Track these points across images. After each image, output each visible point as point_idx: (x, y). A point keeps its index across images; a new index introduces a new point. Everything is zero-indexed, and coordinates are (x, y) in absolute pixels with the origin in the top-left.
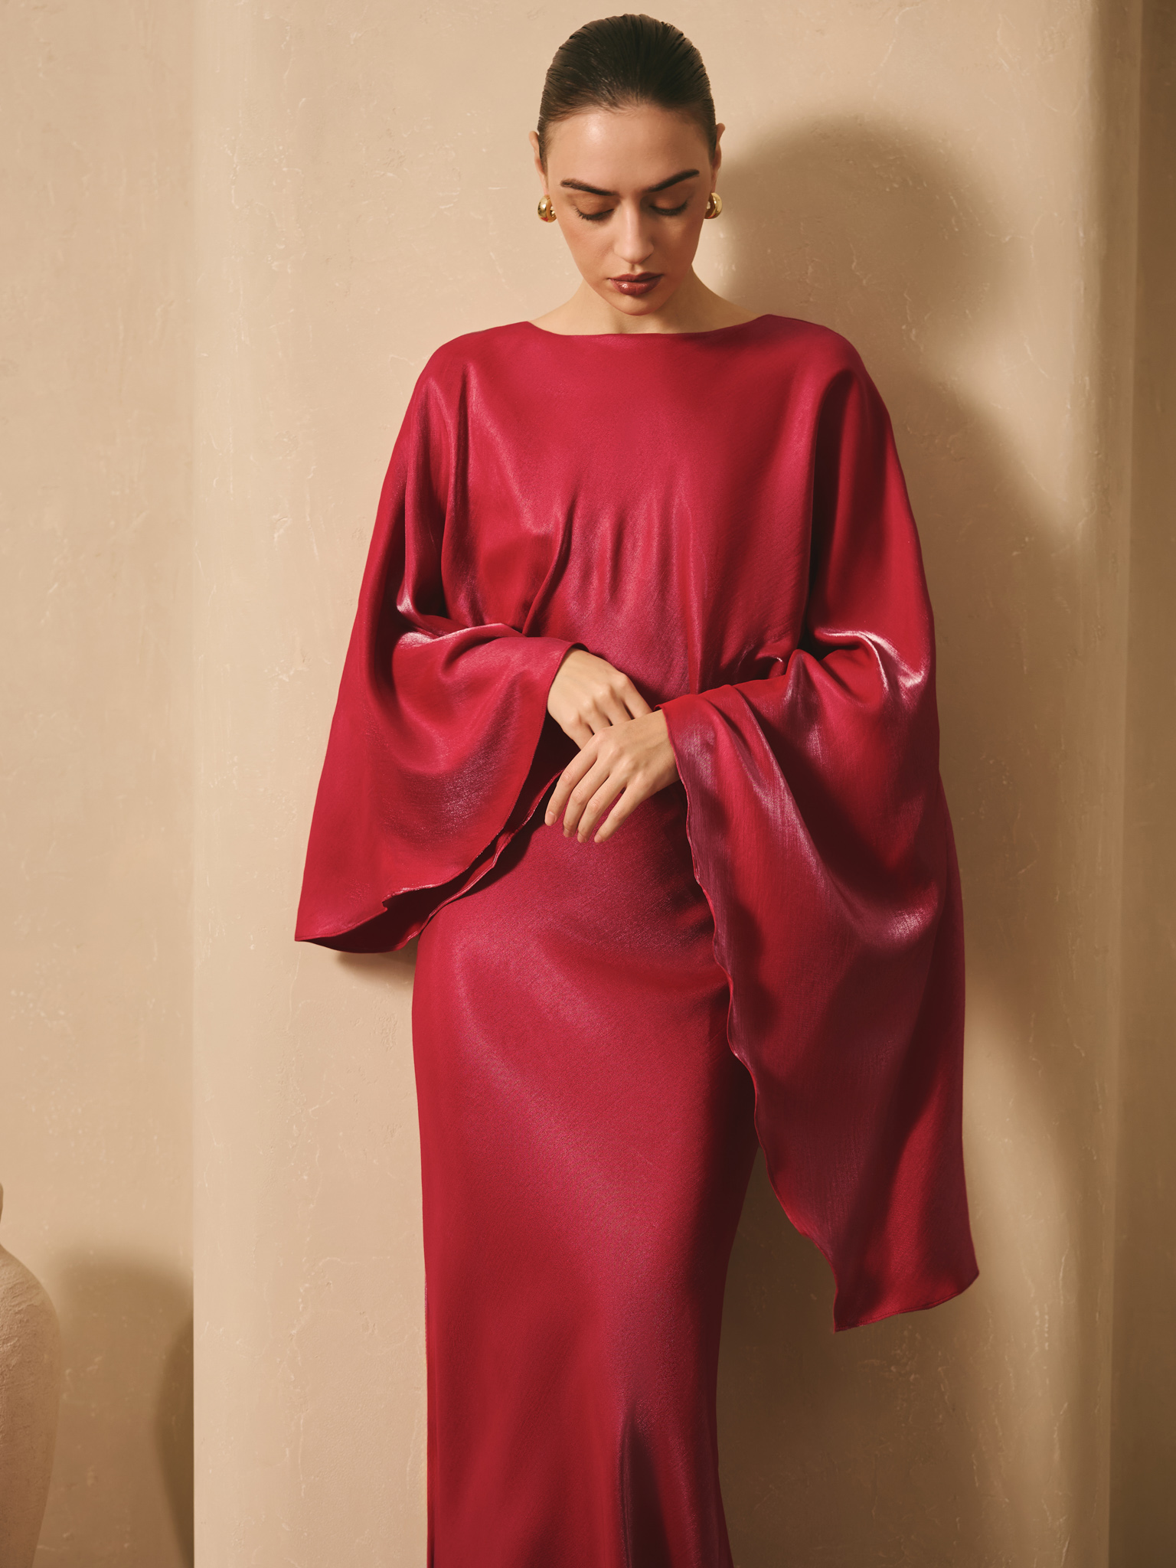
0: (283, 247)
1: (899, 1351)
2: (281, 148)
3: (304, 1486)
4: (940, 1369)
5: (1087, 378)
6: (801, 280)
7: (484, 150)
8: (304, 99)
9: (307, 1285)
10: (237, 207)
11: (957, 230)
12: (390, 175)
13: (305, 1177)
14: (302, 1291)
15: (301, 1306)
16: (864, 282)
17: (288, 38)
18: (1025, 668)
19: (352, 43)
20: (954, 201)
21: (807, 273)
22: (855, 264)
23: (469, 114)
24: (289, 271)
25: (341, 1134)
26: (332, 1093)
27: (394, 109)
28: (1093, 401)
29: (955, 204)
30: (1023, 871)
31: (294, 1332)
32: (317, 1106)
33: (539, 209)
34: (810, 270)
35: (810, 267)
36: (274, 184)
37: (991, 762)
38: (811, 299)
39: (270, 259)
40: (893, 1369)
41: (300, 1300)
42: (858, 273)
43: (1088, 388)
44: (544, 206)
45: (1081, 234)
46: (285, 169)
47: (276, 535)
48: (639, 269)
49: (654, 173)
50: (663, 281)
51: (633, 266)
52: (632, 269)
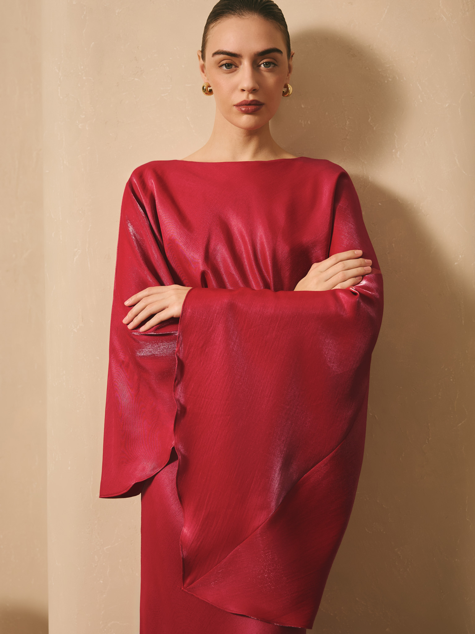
0: (84, 117)
2: (82, 67)
6: (343, 128)
7: (183, 66)
8: (93, 43)
10: (61, 98)
11: (421, 101)
12: (136, 79)
13: (101, 582)
16: (374, 128)
17: (85, 13)
18: (463, 322)
19: (117, 14)
20: (420, 87)
21: (346, 124)
22: (370, 119)
23: (175, 49)
24: (87, 128)
25: (120, 561)
26: (120, 540)
27: (138, 47)
30: (460, 424)
32: (110, 546)
33: (203, 89)
34: (348, 123)
35: (347, 121)
36: (79, 85)
37: (446, 369)
38: (348, 138)
39: (77, 123)
42: (371, 124)
46: (84, 78)
47: (75, 259)
48: (251, 97)
49: (259, 46)
50: (263, 108)
51: (248, 95)
52: (248, 97)
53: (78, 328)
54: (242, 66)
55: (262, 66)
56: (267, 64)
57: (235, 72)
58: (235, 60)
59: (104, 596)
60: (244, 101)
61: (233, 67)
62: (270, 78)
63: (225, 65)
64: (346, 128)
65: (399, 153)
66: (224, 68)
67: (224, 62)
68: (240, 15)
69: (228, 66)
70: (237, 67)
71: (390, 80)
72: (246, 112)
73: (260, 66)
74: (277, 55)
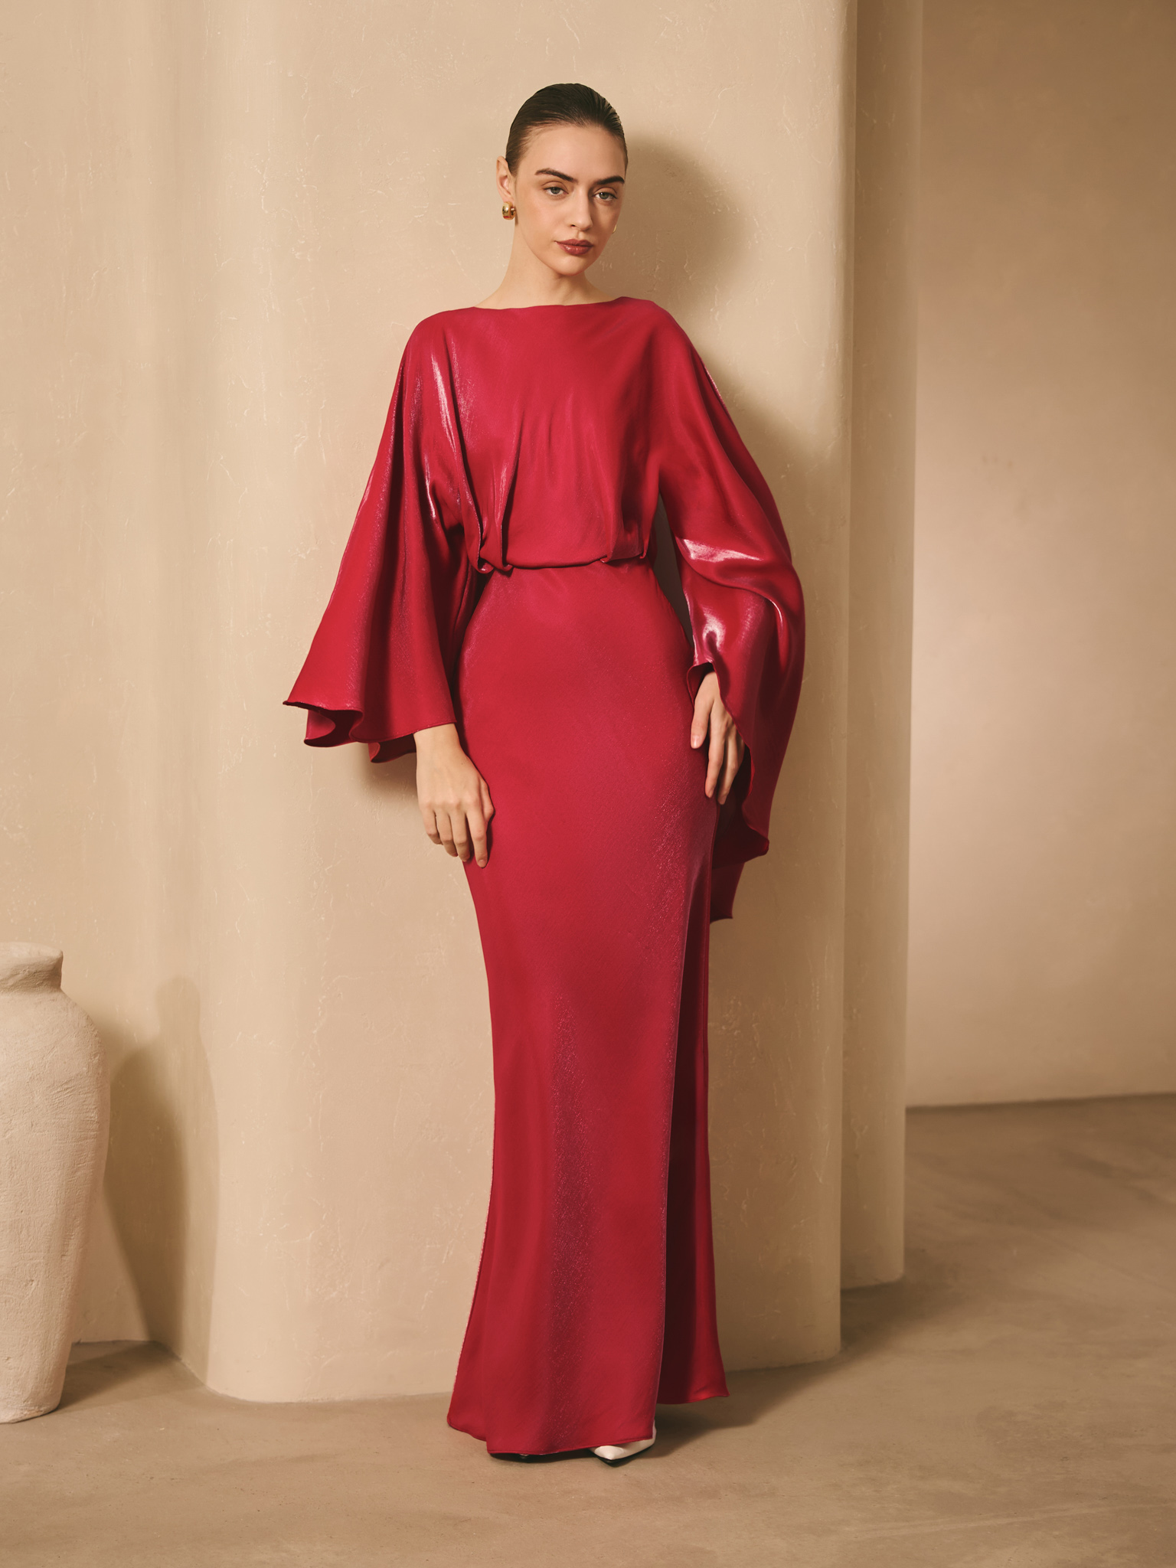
1: (727, 1015)
3: (322, 1144)
4: (754, 1026)
5: (837, 345)
9: (324, 997)
10: (267, 212)
13: (323, 918)
14: (320, 1001)
15: (320, 1012)
24: (309, 260)
28: (840, 361)
29: (757, 224)
31: (315, 1032)
33: (503, 210)
34: (658, 268)
38: (655, 289)
40: (724, 1028)
41: (319, 1008)
43: (837, 351)
44: (507, 209)
45: (834, 247)
47: (296, 449)
48: (582, 236)
49: (602, 172)
50: (592, 250)
51: (578, 233)
52: (577, 236)
53: (308, 552)
54: (573, 193)
55: (598, 196)
56: (604, 195)
57: (563, 201)
58: (567, 184)
59: (328, 939)
60: (573, 240)
61: (561, 192)
62: (604, 214)
63: (552, 189)
64: (655, 276)
65: (718, 314)
66: (550, 192)
67: (552, 185)
68: (580, 124)
69: (555, 190)
70: (566, 192)
71: (719, 210)
72: (572, 253)
73: (594, 196)
74: (619, 184)
